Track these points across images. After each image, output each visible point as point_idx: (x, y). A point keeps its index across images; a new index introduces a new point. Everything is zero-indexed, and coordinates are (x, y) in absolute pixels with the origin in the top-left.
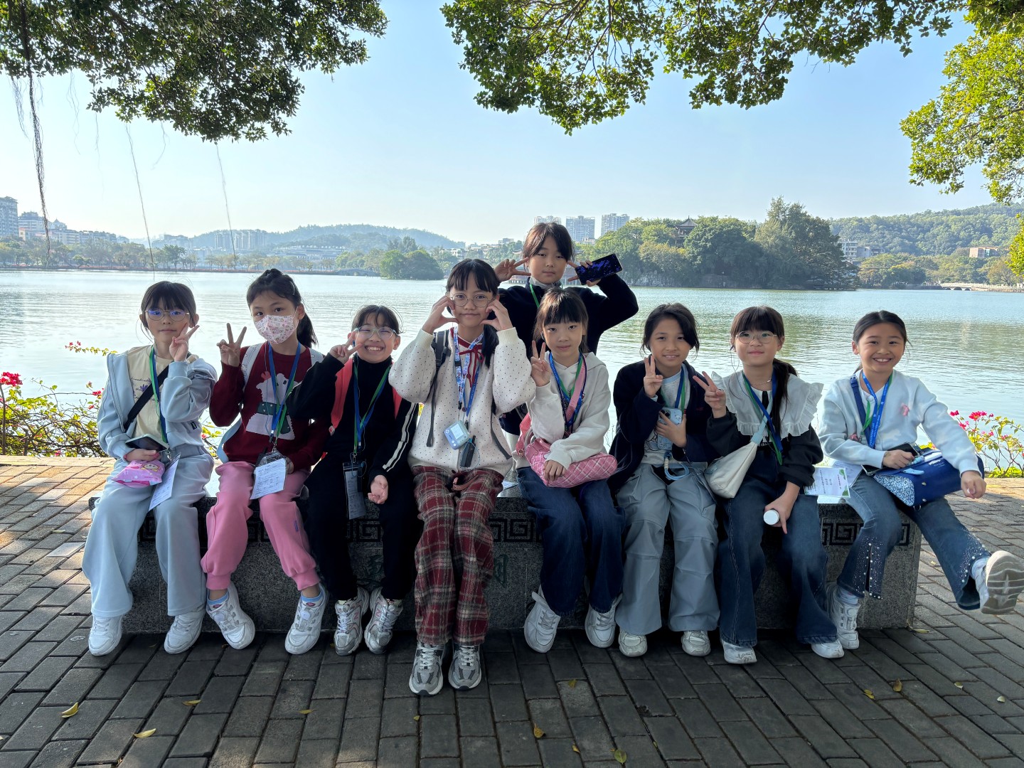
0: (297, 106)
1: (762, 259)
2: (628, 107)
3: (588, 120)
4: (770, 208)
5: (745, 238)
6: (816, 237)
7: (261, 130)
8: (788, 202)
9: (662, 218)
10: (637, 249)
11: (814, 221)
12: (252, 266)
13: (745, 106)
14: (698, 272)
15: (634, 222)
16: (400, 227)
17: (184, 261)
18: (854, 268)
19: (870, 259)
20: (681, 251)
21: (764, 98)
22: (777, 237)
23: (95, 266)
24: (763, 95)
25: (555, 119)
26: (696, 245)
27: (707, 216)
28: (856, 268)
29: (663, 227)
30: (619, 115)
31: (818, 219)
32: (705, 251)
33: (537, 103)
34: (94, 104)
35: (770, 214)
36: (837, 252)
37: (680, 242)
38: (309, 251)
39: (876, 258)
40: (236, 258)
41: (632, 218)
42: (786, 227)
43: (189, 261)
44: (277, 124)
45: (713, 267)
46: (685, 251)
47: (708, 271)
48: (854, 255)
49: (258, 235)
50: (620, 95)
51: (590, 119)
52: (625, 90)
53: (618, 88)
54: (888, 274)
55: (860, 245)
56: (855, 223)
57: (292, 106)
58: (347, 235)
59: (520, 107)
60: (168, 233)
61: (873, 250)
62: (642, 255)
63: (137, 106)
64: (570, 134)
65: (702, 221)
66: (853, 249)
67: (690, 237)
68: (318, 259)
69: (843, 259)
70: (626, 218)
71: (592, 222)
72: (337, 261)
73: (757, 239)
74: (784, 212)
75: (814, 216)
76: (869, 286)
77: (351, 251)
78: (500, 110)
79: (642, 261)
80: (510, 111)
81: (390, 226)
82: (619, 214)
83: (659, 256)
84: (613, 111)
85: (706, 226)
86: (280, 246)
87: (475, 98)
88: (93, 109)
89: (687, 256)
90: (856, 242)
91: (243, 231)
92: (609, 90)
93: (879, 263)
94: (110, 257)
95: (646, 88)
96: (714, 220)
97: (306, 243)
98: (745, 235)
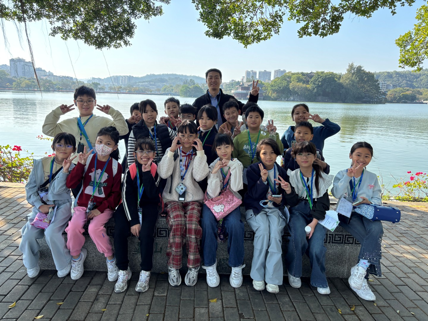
0: (134, 34)
1: (343, 90)
2: (272, 36)
3: (254, 42)
4: (347, 67)
5: (336, 81)
6: (368, 80)
7: (120, 44)
8: (356, 65)
9: (300, 71)
10: (289, 85)
11: (367, 73)
12: (127, 91)
13: (322, 37)
14: (315, 95)
15: (288, 73)
16: (188, 75)
17: (100, 89)
18: (384, 94)
19: (392, 90)
20: (308, 86)
21: (331, 32)
22: (350, 80)
23: (64, 90)
24: (330, 31)
25: (240, 41)
26: (314, 84)
27: (320, 71)
28: (385, 94)
29: (300, 75)
30: (268, 39)
31: (369, 72)
32: (319, 86)
33: (232, 34)
34: (52, 33)
35: (348, 70)
36: (377, 87)
37: (307, 82)
38: (151, 85)
39: (395, 90)
40: (121, 88)
41: (287, 71)
42: (355, 76)
43: (102, 89)
44: (126, 41)
45: (322, 93)
46: (310, 86)
47: (319, 95)
48: (385, 88)
49: (130, 78)
50: (269, 30)
51: (255, 41)
52: (270, 28)
53: (268, 27)
54: (400, 97)
55: (388, 84)
56: (386, 74)
57: (132, 34)
58: (167, 78)
59: (224, 37)
60: (94, 77)
61: (394, 86)
62: (291, 88)
63: (70, 34)
64: (246, 48)
65: (317, 73)
66: (384, 85)
67: (312, 80)
68: (154, 88)
69: (380, 90)
70: (284, 71)
71: (270, 73)
72: (162, 89)
73: (341, 81)
74: (354, 69)
75: (367, 71)
76: (391, 102)
77: (168, 85)
78: (216, 38)
79: (291, 90)
80: (220, 39)
81: (184, 74)
82: (282, 70)
83: (298, 88)
84: (265, 37)
85: (319, 75)
86: (139, 83)
87: (205, 33)
88: (52, 35)
89: (310, 88)
90: (386, 82)
91: (124, 76)
92: (264, 28)
93: (396, 92)
94: (70, 87)
95: (280, 27)
96: (323, 73)
97: (149, 82)
98: (336, 79)
